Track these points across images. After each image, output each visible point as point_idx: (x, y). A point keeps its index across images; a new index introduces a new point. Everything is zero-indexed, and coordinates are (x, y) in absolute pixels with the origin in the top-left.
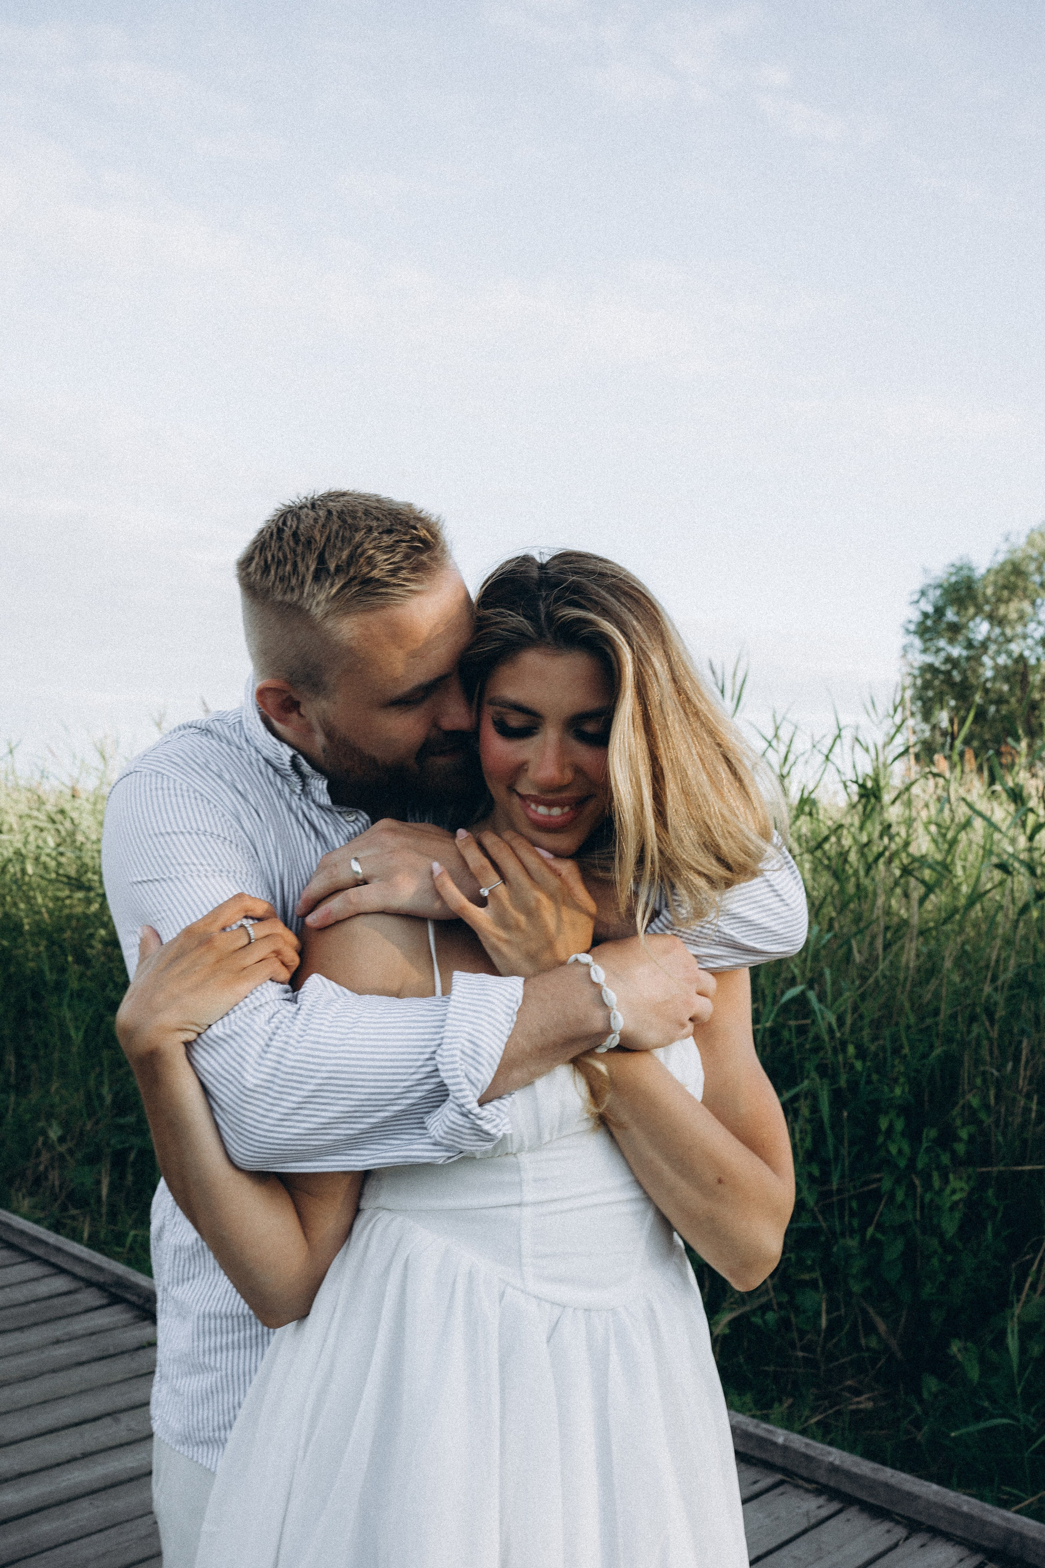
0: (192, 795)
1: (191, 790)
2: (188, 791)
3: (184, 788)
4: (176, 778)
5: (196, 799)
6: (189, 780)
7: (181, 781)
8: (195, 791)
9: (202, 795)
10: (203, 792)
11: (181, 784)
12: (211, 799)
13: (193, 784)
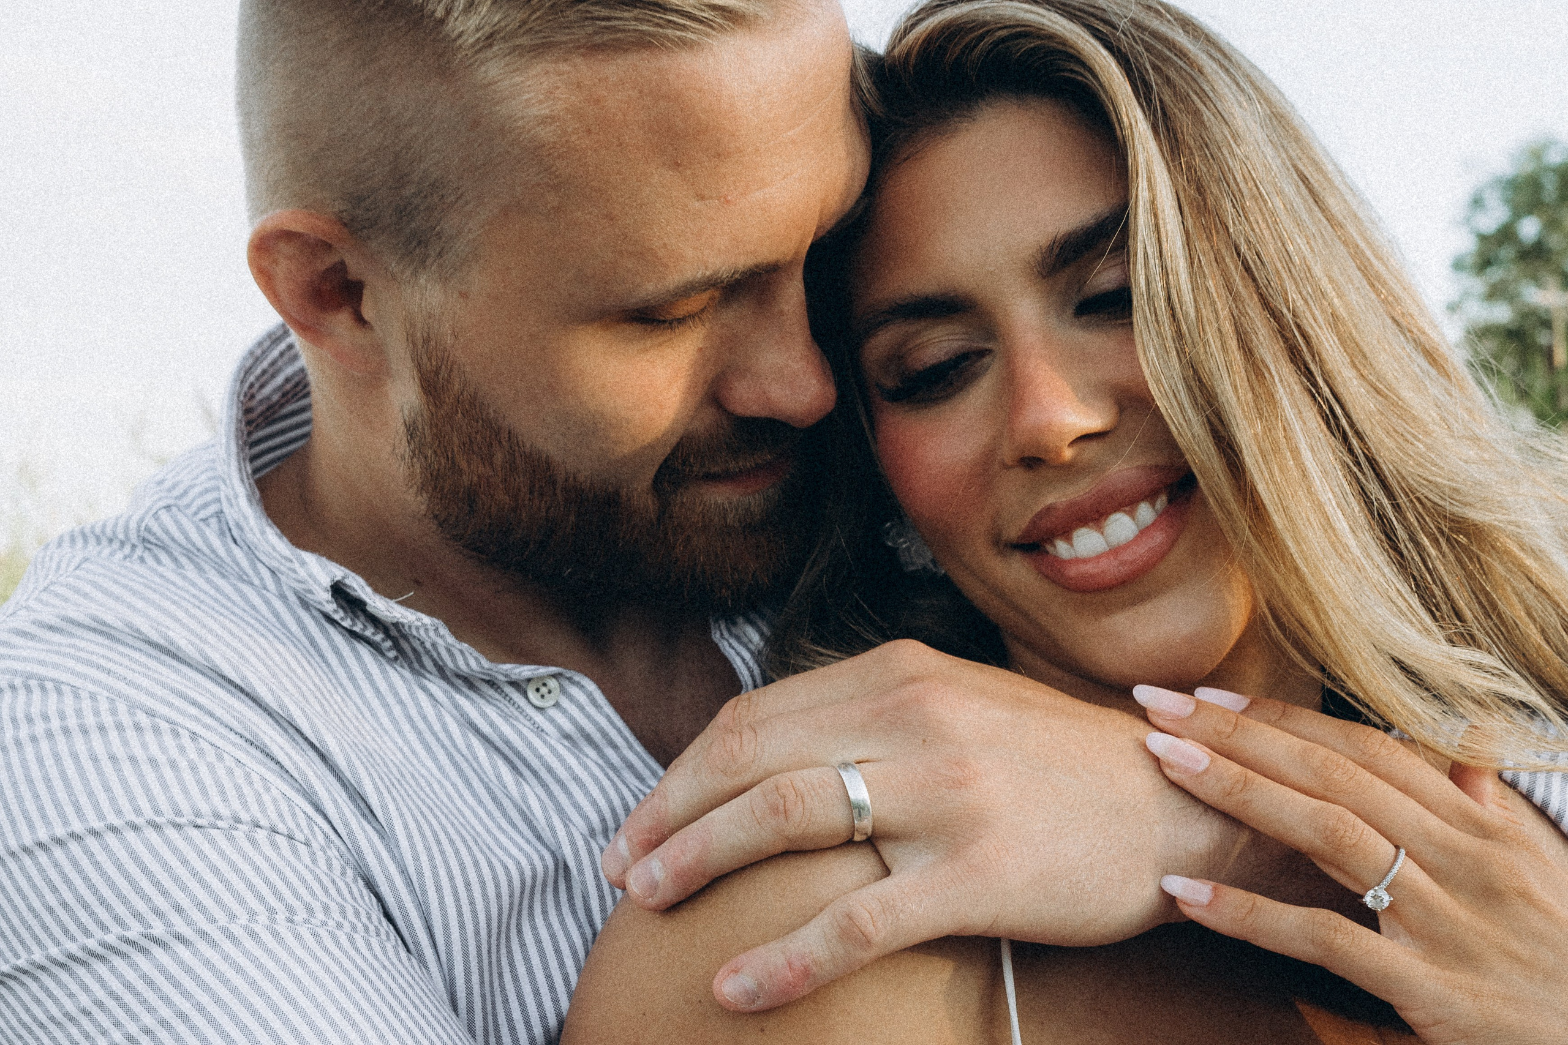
0: (127, 721)
1: (122, 707)
2: (114, 712)
3: (104, 706)
4: (78, 682)
5: (138, 728)
6: (110, 681)
7: (91, 687)
8: (133, 706)
9: (150, 713)
10: (151, 703)
11: (93, 697)
12: (179, 719)
13: (121, 686)
